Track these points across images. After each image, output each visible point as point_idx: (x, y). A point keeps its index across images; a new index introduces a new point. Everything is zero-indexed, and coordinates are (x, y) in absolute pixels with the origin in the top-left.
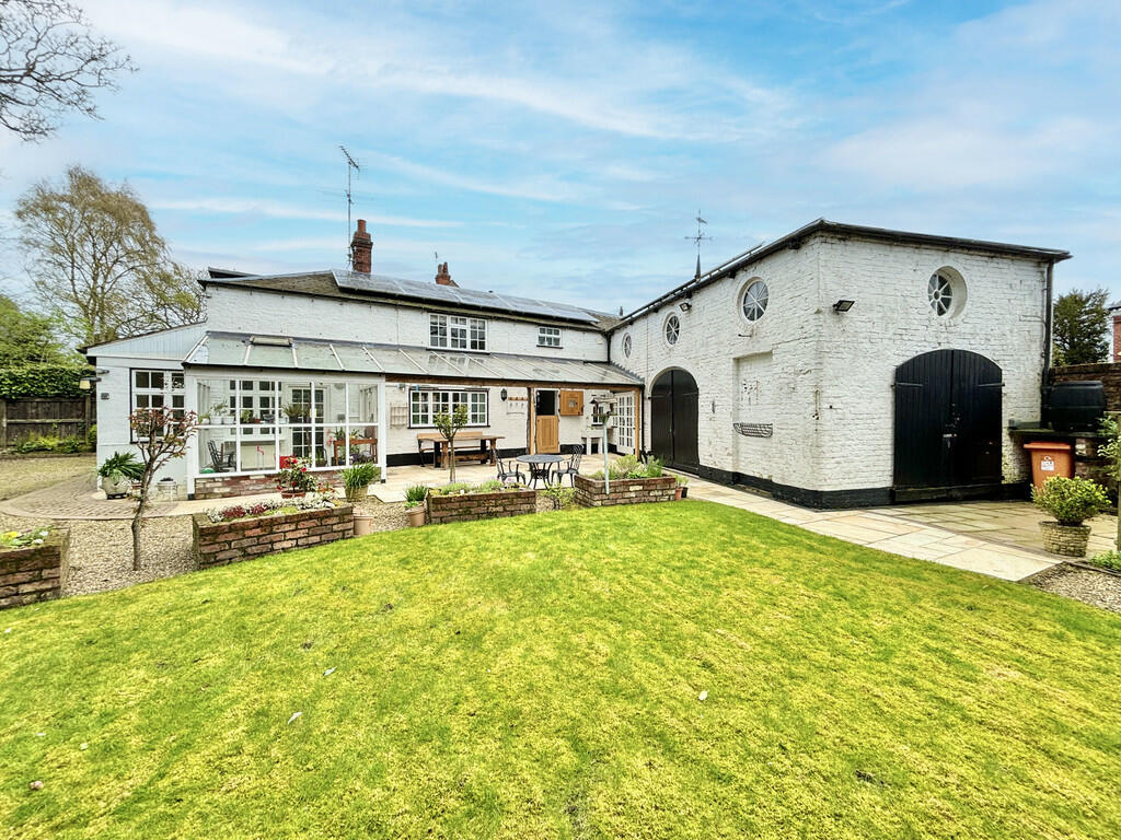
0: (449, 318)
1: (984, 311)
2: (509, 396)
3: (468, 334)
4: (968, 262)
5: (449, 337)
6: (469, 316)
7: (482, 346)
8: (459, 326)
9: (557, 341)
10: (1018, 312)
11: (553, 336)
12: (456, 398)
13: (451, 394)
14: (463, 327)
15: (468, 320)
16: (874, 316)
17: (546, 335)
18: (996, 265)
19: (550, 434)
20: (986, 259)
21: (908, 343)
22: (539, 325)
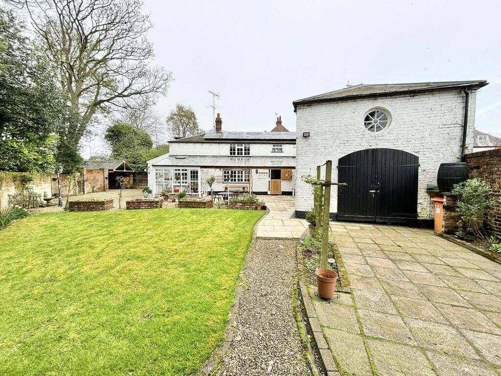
0: (236, 145)
1: (405, 126)
2: (259, 172)
3: (243, 150)
4: (392, 102)
5: (236, 152)
6: (243, 143)
7: (249, 154)
8: (240, 147)
9: (281, 149)
10: (437, 123)
11: (279, 147)
12: (239, 173)
13: (237, 171)
14: (241, 148)
15: (243, 145)
16: (327, 136)
17: (276, 147)
18: (418, 100)
19: (277, 187)
20: (409, 98)
21: (348, 147)
22: (272, 143)
